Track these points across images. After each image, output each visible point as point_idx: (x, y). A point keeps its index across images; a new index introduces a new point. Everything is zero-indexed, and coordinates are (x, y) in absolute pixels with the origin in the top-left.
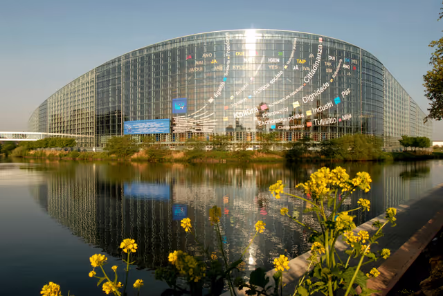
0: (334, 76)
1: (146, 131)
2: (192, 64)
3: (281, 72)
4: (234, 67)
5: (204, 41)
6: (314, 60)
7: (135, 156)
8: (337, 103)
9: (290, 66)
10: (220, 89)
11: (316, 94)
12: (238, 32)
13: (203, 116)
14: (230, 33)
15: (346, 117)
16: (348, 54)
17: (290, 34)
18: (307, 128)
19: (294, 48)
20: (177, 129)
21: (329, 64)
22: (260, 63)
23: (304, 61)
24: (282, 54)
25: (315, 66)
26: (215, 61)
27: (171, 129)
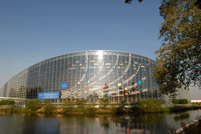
0: (137, 71)
1: (48, 98)
2: (71, 66)
3: (112, 70)
4: (90, 67)
5: (76, 56)
6: (128, 64)
7: (39, 110)
8: (139, 83)
9: (116, 67)
10: (83, 78)
11: (129, 80)
12: (92, 52)
13: (75, 90)
14: (88, 52)
15: (145, 90)
16: (143, 61)
17: (116, 52)
18: (125, 96)
19: (118, 58)
20: (62, 97)
21: (135, 66)
22: (102, 65)
23: (123, 64)
24: (112, 61)
25: (128, 67)
26: (81, 65)
27: (60, 97)
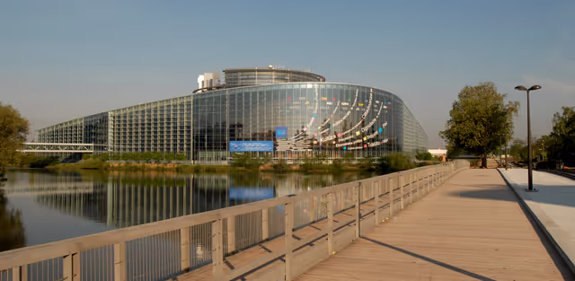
0: (378, 114)
1: (251, 149)
2: (291, 103)
3: (349, 112)
4: (321, 107)
6: (368, 103)
7: (262, 168)
8: (380, 131)
9: (355, 108)
10: (311, 122)
11: (369, 126)
15: (385, 141)
16: (386, 98)
18: (363, 149)
19: (357, 95)
20: (279, 149)
21: (376, 106)
22: (337, 106)
23: (362, 105)
24: (349, 100)
25: (369, 107)
26: (308, 103)
27: (275, 149)
